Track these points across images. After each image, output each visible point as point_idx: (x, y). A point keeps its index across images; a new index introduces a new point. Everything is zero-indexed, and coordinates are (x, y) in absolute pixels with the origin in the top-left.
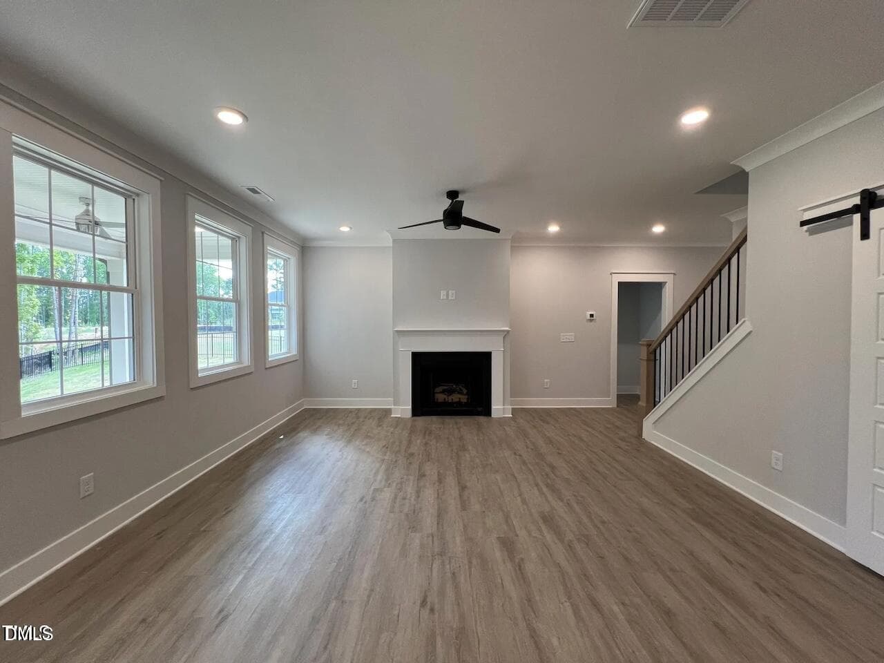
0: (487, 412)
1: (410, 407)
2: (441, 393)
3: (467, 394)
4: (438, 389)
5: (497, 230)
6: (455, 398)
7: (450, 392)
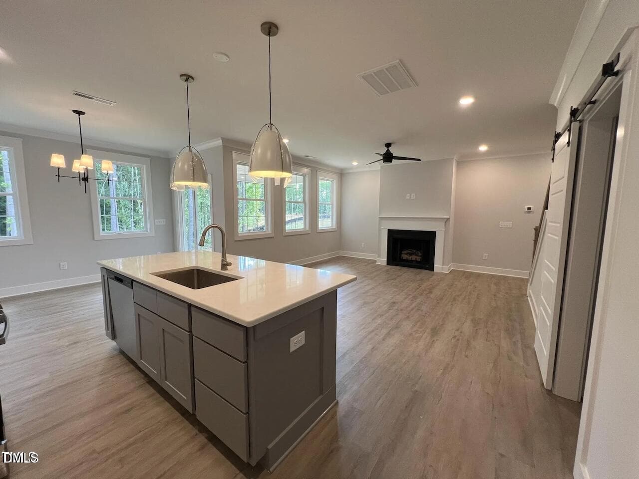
0: (431, 268)
1: (386, 259)
2: (406, 254)
3: (421, 256)
4: (405, 252)
5: (420, 160)
6: (414, 258)
7: (411, 254)
